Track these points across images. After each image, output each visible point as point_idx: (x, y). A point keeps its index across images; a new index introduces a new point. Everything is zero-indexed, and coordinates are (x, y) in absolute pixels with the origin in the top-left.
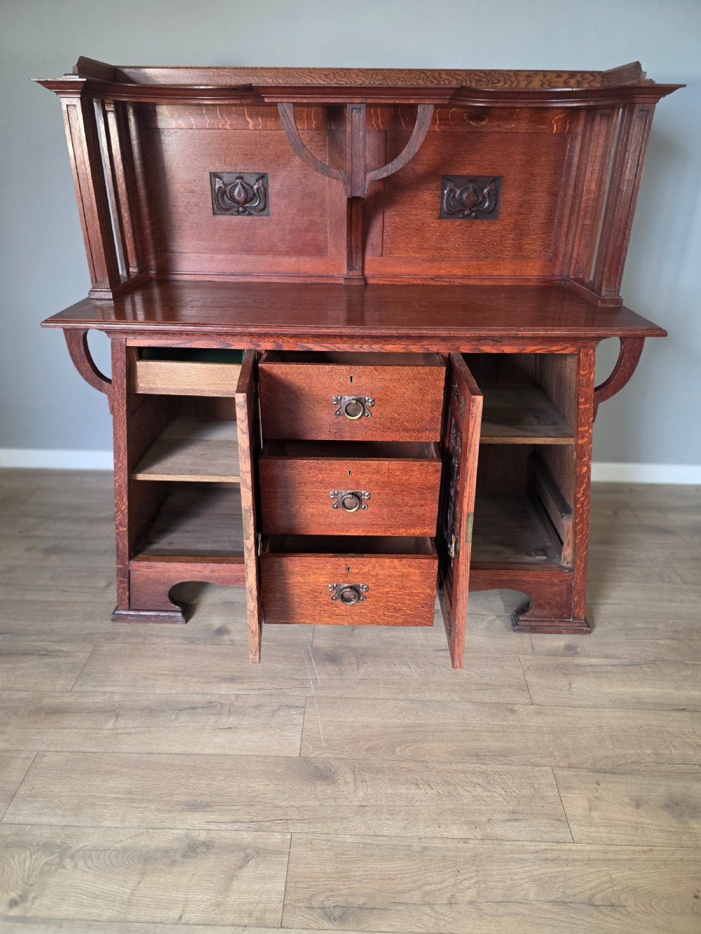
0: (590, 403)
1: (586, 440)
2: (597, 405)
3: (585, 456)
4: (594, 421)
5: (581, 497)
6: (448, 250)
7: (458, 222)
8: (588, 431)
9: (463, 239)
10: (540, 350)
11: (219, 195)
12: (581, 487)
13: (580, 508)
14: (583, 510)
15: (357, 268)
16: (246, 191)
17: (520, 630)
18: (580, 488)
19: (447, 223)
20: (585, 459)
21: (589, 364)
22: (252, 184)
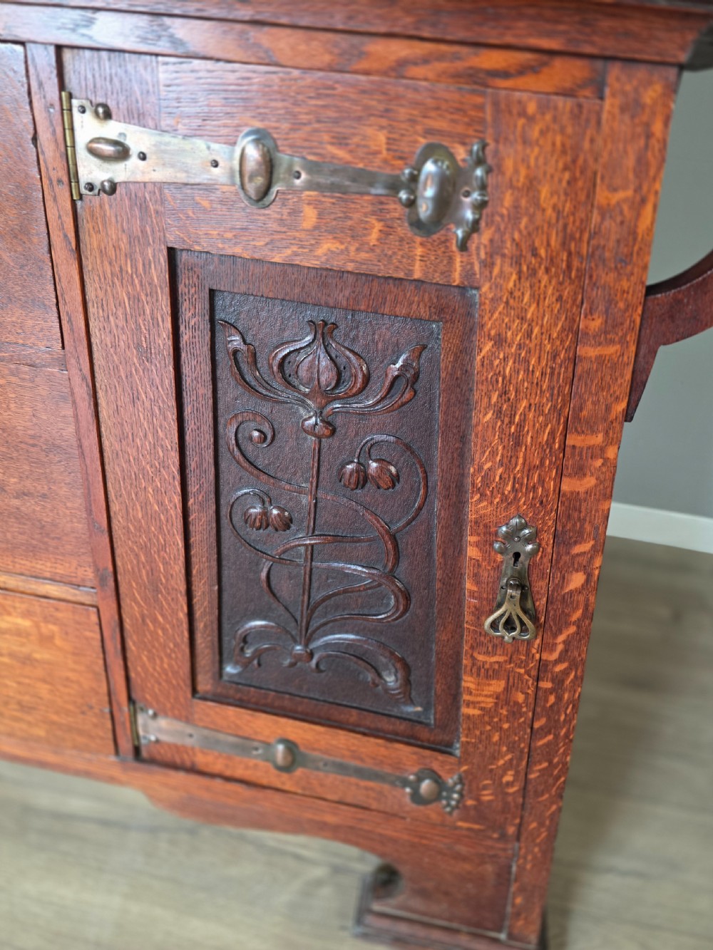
0: (623, 341)
1: (590, 481)
2: (653, 353)
3: (580, 538)
4: (628, 416)
5: (557, 662)
8: (603, 450)
10: (425, 60)
12: (560, 632)
13: (551, 691)
14: (559, 698)
17: (365, 936)
18: (555, 636)
20: (577, 549)
21: (641, 162)
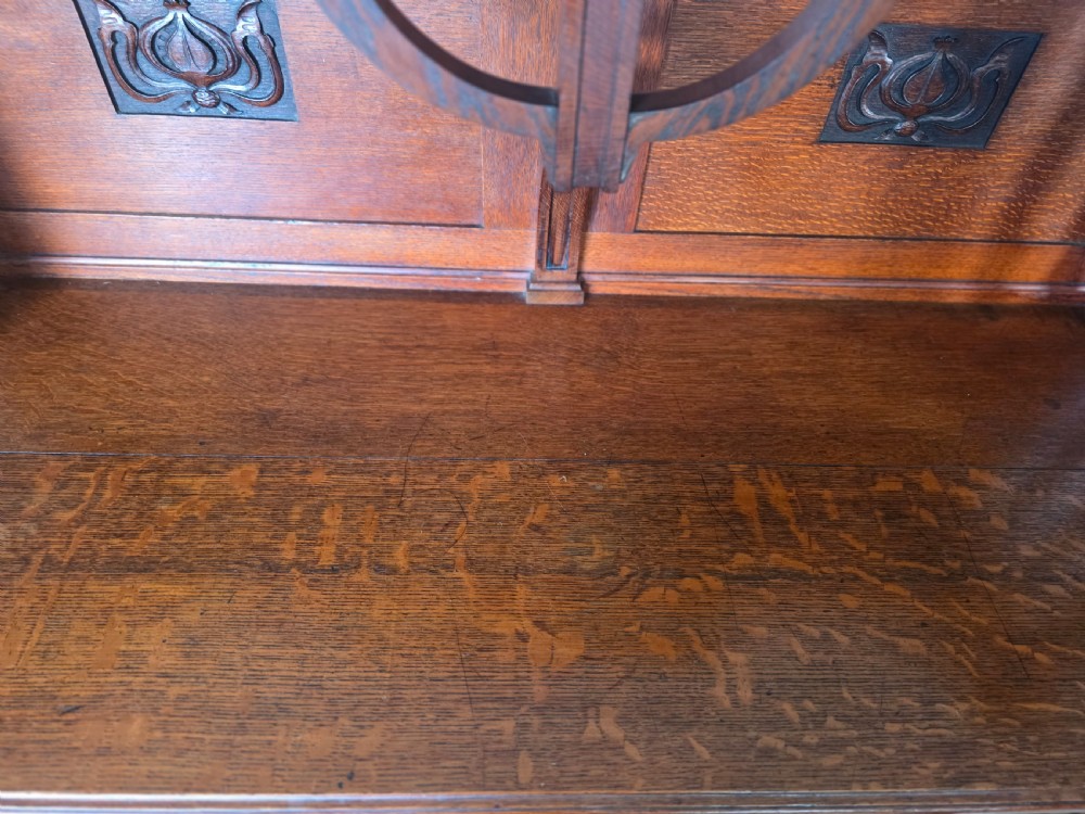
6: (821, 219)
7: (872, 151)
9: (868, 194)
11: (121, 56)
15: (564, 264)
16: (206, 44)
19: (833, 156)
22: (223, 25)
